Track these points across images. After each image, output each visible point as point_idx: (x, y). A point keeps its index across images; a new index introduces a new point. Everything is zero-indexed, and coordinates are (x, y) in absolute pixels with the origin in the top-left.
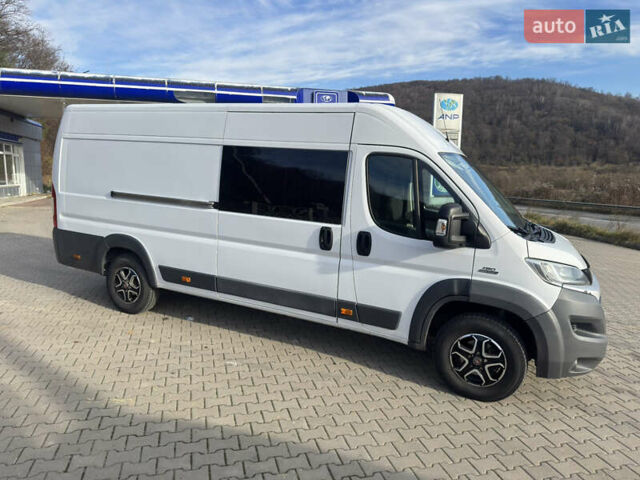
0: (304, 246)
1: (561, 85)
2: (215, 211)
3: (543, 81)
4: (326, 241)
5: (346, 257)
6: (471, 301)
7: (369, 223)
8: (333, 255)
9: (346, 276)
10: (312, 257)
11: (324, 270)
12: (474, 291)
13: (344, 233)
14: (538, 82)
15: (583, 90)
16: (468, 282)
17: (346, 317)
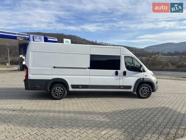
0: (112, 75)
1: (78, 37)
2: (89, 69)
3: (74, 36)
4: (117, 74)
5: (121, 76)
6: (144, 81)
7: (126, 70)
8: (119, 76)
9: (121, 80)
10: (113, 77)
11: (116, 80)
12: (144, 79)
13: (120, 72)
14: (73, 36)
15: (83, 39)
16: (144, 78)
17: (121, 89)
